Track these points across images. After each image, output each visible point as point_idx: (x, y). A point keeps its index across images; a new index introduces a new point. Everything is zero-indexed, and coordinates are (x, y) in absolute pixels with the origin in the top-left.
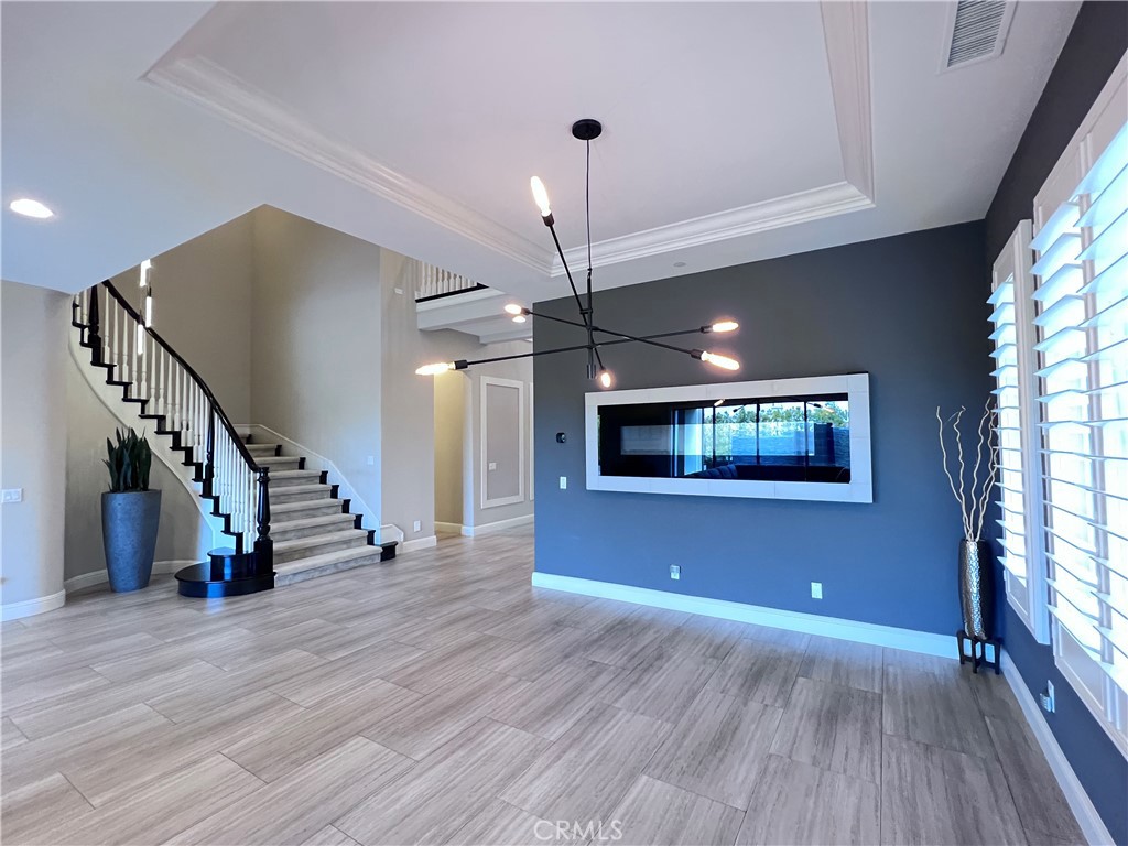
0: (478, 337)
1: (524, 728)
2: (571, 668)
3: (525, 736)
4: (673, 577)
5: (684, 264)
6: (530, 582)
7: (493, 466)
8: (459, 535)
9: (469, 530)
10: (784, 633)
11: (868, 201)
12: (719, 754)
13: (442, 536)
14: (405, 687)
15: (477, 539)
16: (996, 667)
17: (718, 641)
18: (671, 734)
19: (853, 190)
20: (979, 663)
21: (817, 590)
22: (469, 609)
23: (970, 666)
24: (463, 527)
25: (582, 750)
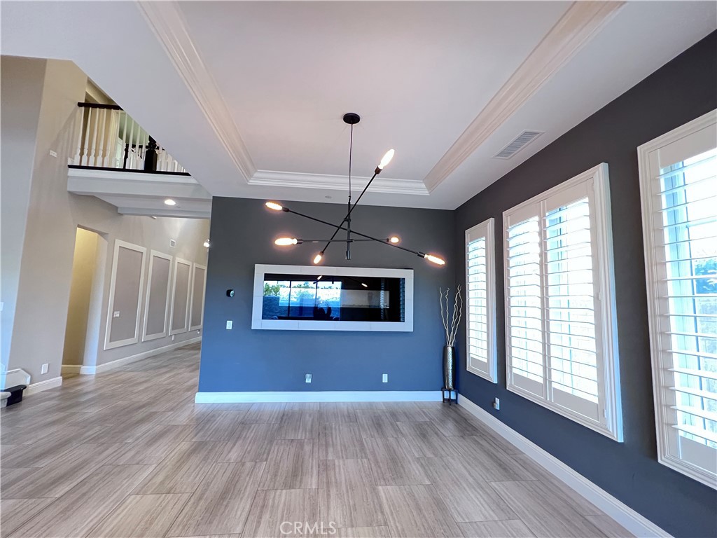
0: (117, 208)
1: (291, 487)
2: (282, 448)
3: (296, 492)
4: (307, 381)
5: (330, 198)
6: (194, 400)
7: (117, 314)
8: (78, 375)
9: (90, 369)
10: (371, 404)
11: (427, 192)
12: (400, 465)
13: (66, 376)
14: (169, 493)
15: (98, 376)
16: (456, 401)
17: (346, 413)
18: (370, 464)
19: (424, 186)
20: (449, 400)
21: (385, 378)
22: (158, 428)
23: (447, 403)
24: (83, 367)
25: (337, 486)
